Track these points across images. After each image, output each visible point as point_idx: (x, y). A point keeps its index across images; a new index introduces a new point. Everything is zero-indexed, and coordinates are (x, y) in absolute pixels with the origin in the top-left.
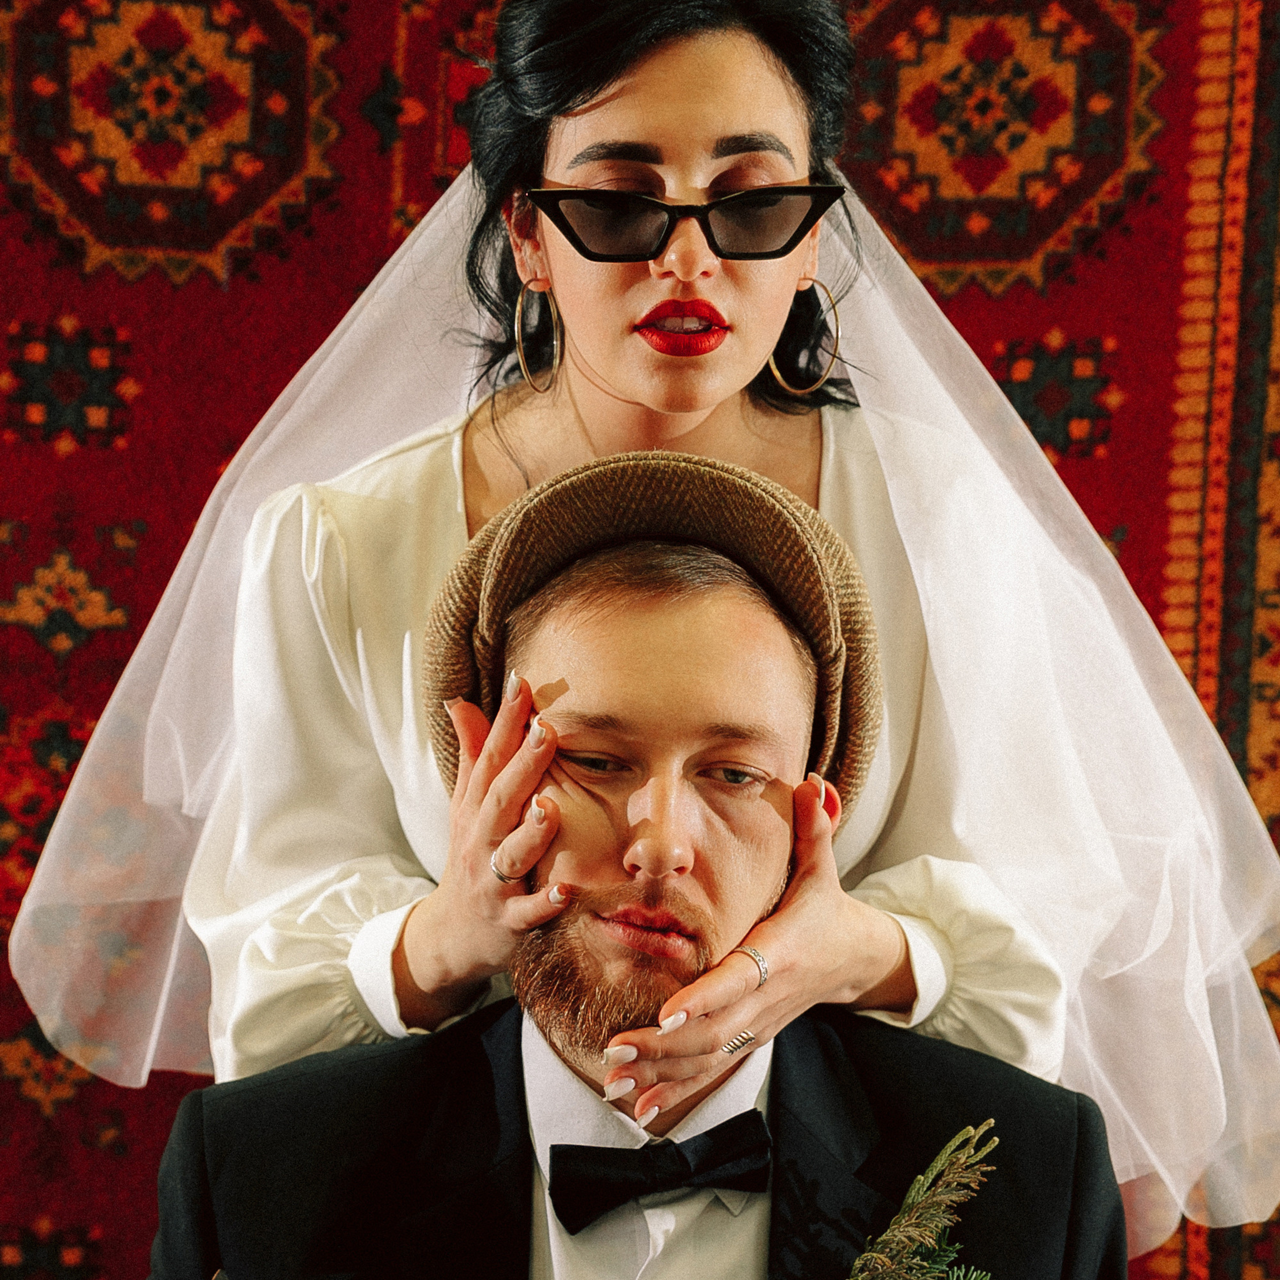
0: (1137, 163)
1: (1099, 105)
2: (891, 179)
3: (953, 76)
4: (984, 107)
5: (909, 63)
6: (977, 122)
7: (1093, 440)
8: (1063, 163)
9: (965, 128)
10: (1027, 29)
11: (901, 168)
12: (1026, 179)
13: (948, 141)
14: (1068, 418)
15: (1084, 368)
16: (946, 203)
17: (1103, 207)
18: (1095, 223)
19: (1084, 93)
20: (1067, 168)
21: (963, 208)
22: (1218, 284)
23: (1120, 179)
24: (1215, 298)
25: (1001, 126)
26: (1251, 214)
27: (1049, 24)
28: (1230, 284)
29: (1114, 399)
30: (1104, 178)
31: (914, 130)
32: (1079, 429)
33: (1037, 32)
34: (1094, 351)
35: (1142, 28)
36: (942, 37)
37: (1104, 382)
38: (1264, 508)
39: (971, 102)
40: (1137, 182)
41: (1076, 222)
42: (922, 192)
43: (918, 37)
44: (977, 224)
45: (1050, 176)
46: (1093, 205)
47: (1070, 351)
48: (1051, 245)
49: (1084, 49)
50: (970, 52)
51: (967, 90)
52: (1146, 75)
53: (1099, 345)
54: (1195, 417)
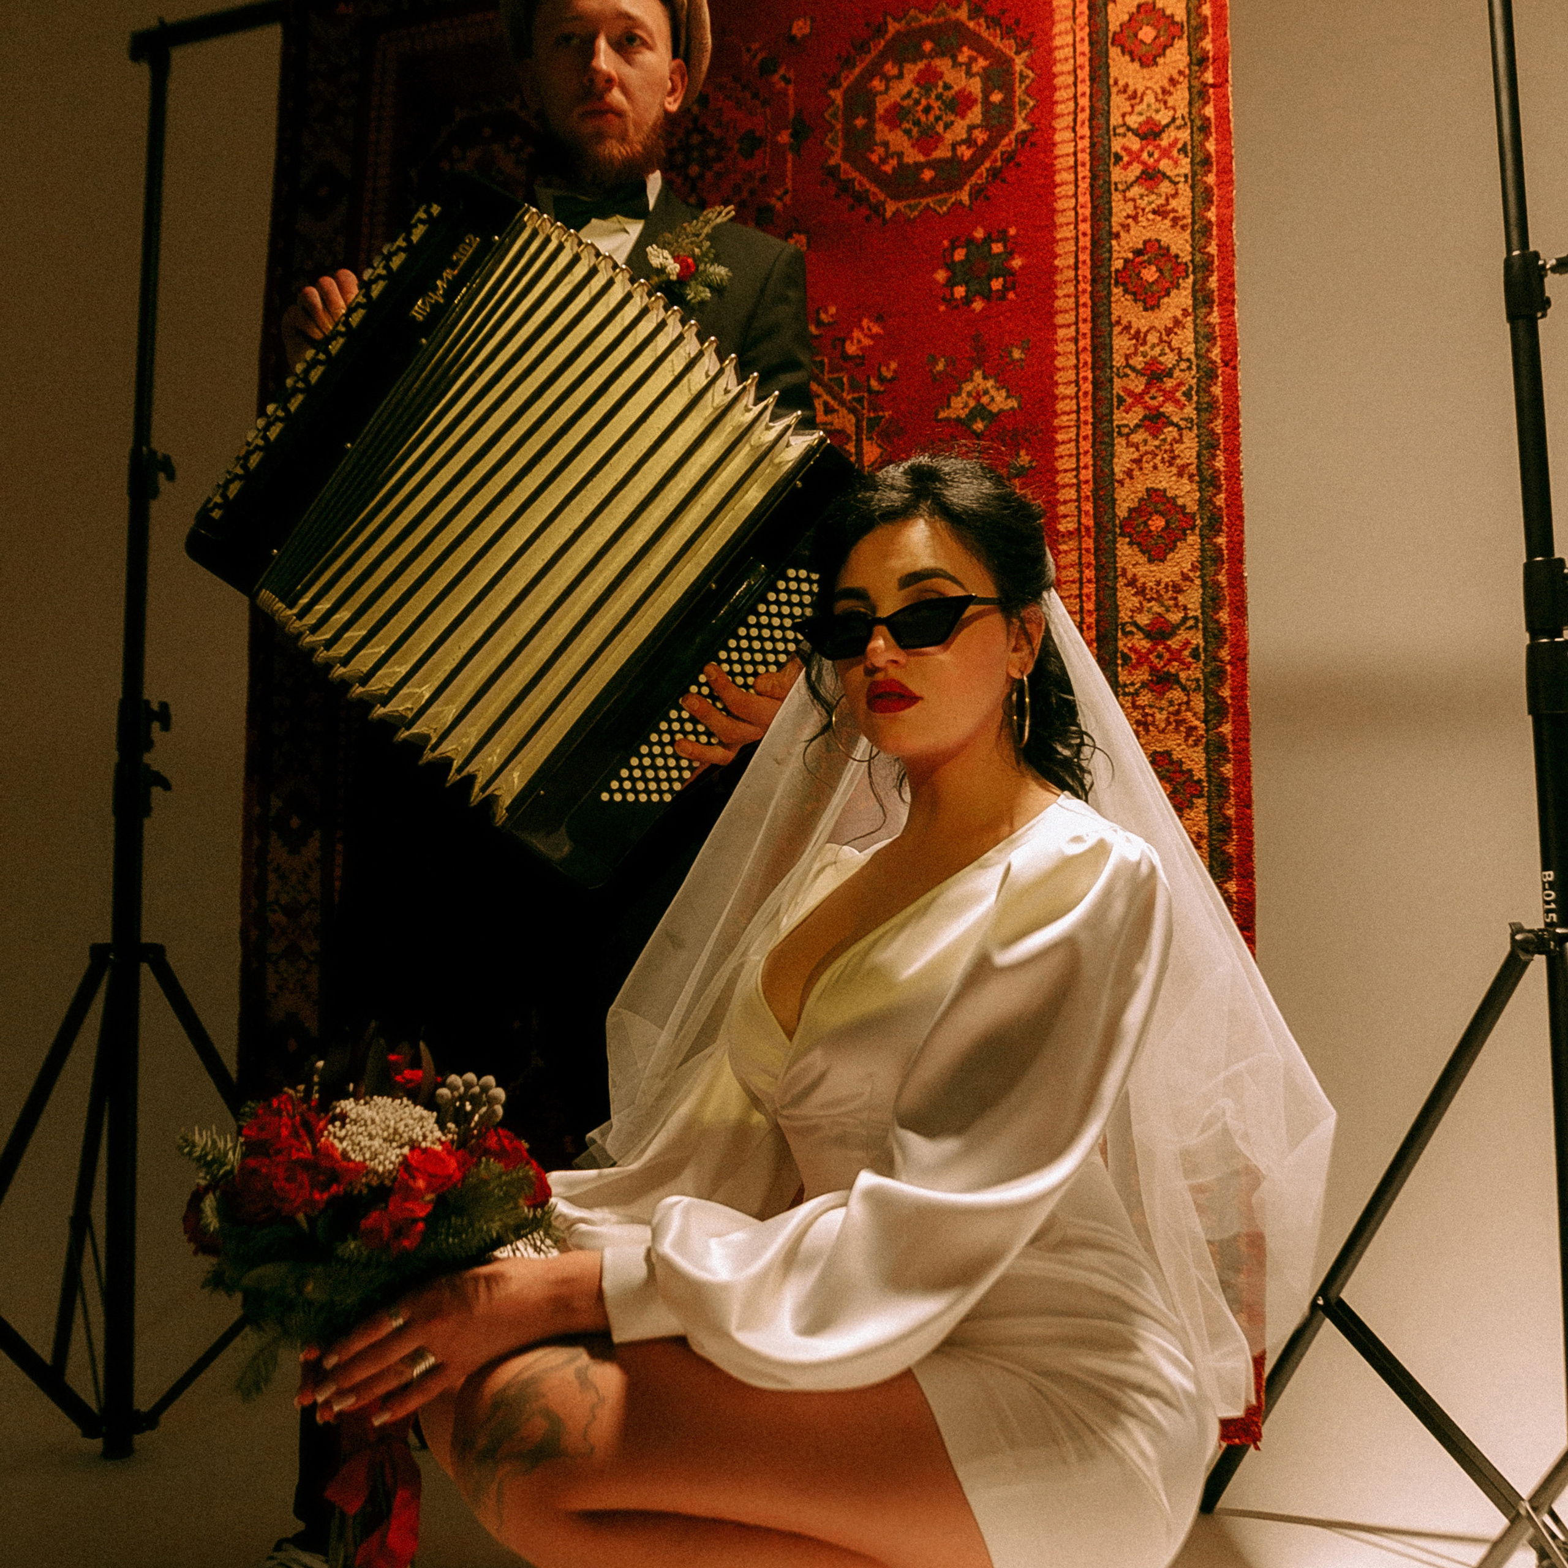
0: (1021, 126)
1: (996, 97)
2: (875, 158)
3: (909, 94)
4: (928, 110)
5: (881, 93)
6: (923, 119)
7: (1006, 288)
8: (976, 133)
9: (917, 123)
10: (950, 63)
11: (881, 150)
12: (954, 146)
13: (908, 132)
14: (990, 279)
15: (997, 248)
16: (908, 166)
17: (1002, 154)
18: (999, 164)
19: (986, 93)
20: (980, 136)
21: (919, 167)
22: (1077, 186)
23: (1012, 136)
24: (1076, 196)
25: (938, 118)
26: (1093, 145)
27: (962, 59)
28: (1084, 185)
29: (1017, 263)
30: (1003, 137)
31: (886, 129)
32: (997, 284)
33: (956, 64)
34: (1003, 237)
35: (1018, 53)
36: (900, 76)
37: (1010, 254)
38: (1114, 318)
39: (920, 108)
40: (1023, 137)
41: (987, 165)
42: (894, 162)
43: (887, 79)
44: (928, 175)
45: (969, 142)
46: (997, 153)
47: (989, 239)
48: (973, 179)
49: (984, 69)
50: (917, 82)
51: (917, 102)
52: (1023, 78)
53: (1005, 232)
54: (1069, 267)
